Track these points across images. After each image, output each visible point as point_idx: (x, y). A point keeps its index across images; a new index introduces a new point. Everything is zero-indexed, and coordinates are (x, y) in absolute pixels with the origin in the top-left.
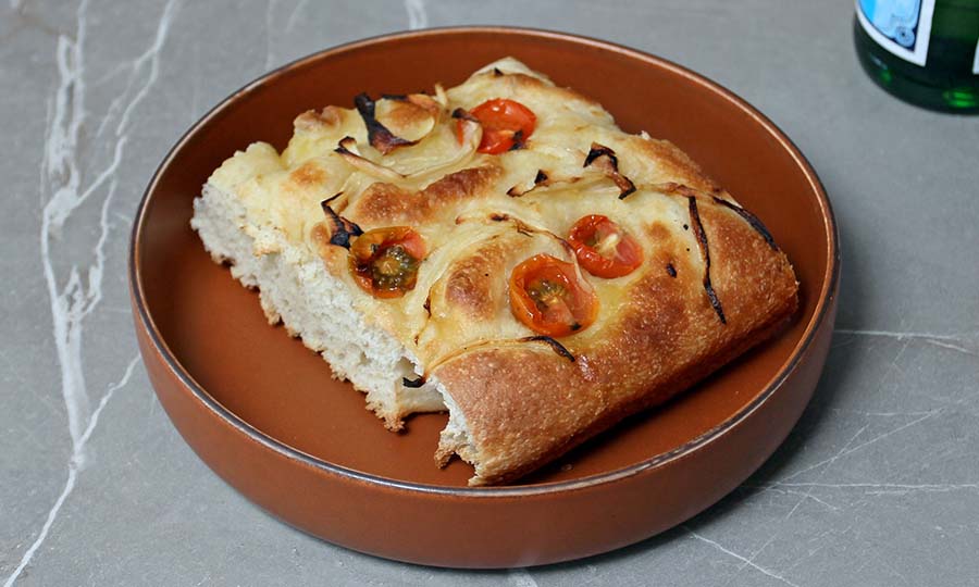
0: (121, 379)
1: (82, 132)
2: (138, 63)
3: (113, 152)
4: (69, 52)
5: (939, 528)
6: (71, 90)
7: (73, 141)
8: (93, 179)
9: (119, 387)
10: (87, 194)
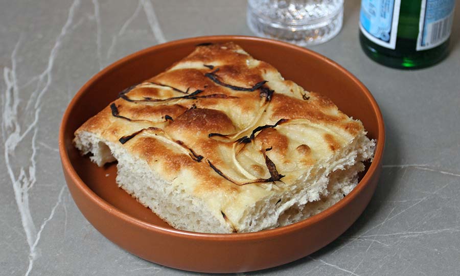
0: (49, 216)
1: (19, 109)
2: (41, 77)
3: (34, 115)
4: (9, 74)
5: (437, 250)
6: (12, 90)
7: (15, 112)
8: (26, 128)
9: (49, 220)
10: (24, 135)
